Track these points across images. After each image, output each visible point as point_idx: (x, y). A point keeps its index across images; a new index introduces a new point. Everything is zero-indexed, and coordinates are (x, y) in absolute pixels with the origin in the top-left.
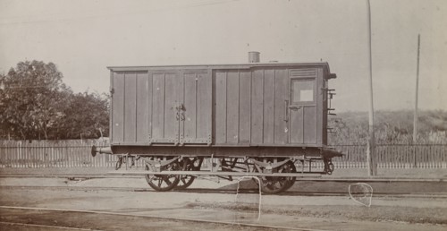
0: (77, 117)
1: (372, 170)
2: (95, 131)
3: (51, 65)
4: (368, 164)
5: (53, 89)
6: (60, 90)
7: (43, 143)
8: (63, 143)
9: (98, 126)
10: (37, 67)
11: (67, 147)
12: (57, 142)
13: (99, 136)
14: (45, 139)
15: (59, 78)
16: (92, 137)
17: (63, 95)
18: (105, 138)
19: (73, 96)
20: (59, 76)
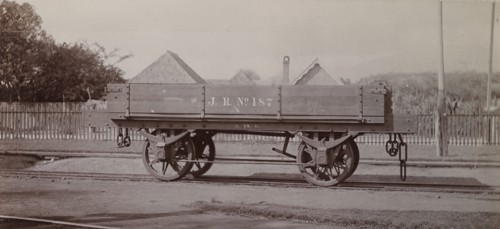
0: (60, 74)
1: (441, 150)
2: (81, 91)
3: (26, 6)
4: (436, 140)
5: (29, 37)
6: (38, 38)
7: (14, 106)
8: (40, 107)
9: (86, 87)
10: (8, 9)
11: (45, 113)
12: (33, 106)
13: (86, 99)
14: (18, 101)
15: (38, 24)
16: (77, 100)
17: (41, 45)
18: (94, 101)
19: (55, 47)
20: (37, 20)
